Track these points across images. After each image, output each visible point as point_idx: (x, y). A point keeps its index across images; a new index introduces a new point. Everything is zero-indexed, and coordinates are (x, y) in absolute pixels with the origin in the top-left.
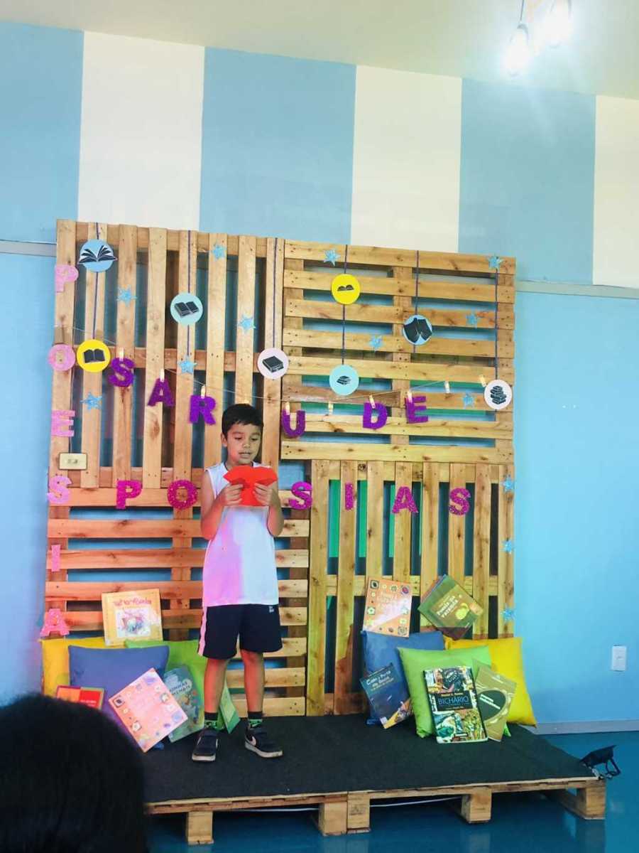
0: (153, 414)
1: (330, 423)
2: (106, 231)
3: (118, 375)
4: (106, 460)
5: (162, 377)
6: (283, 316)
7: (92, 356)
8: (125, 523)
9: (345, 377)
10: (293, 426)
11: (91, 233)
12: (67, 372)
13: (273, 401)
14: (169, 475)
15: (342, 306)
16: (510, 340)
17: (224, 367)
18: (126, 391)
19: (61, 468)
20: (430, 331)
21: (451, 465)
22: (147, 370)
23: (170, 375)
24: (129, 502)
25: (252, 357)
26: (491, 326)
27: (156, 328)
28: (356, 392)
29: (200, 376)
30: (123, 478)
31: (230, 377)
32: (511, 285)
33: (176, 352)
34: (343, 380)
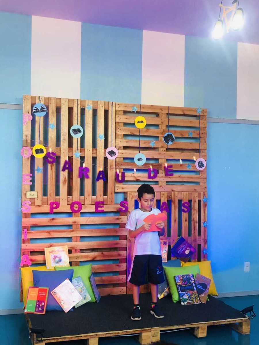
0: (64, 174)
1: (135, 177)
2: (43, 100)
3: (49, 159)
4: (45, 194)
5: (67, 159)
6: (116, 133)
7: (39, 151)
8: (53, 219)
9: (140, 158)
10: (120, 178)
11: (37, 101)
12: (28, 158)
13: (112, 168)
14: (71, 199)
15: (139, 130)
16: (205, 142)
17: (92, 155)
18: (53, 165)
19: (27, 197)
20: (174, 138)
21: (183, 193)
22: (61, 157)
23: (71, 158)
24: (55, 211)
25: (103, 150)
26: (198, 137)
27: (64, 139)
28: (145, 164)
29: (82, 159)
30: (52, 201)
31: (94, 159)
32: (205, 120)
33: (73, 149)
34: (140, 159)
